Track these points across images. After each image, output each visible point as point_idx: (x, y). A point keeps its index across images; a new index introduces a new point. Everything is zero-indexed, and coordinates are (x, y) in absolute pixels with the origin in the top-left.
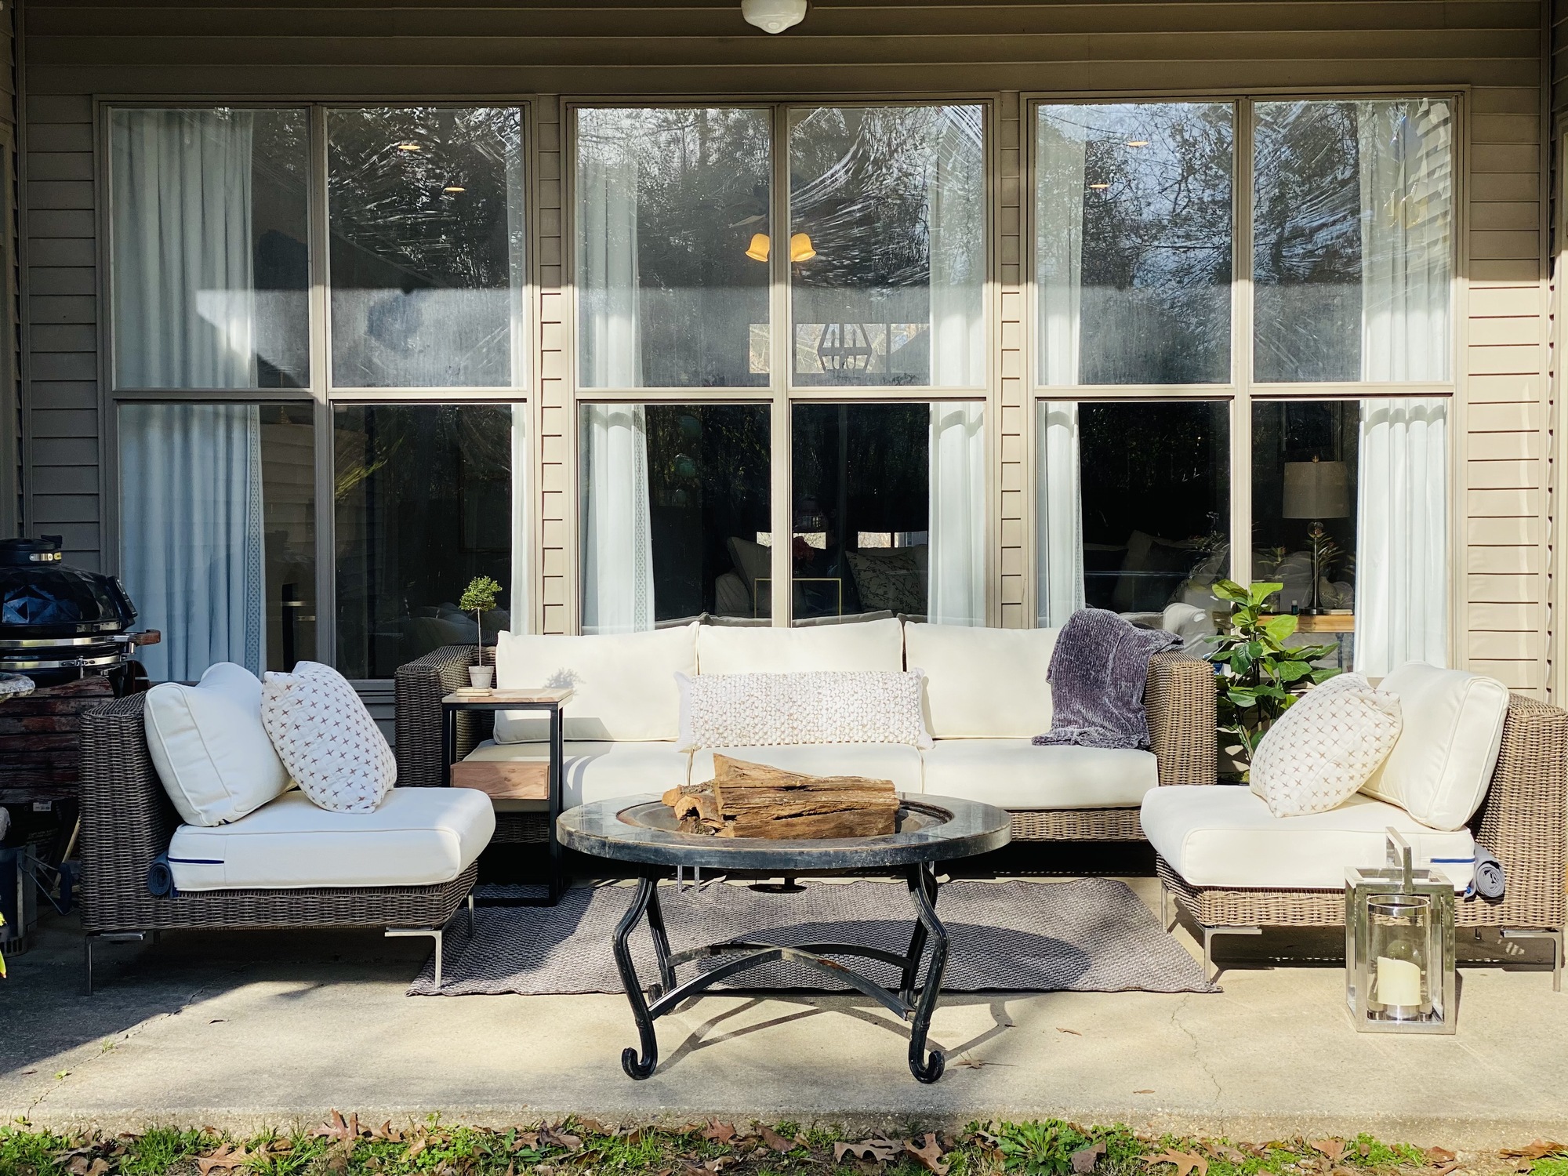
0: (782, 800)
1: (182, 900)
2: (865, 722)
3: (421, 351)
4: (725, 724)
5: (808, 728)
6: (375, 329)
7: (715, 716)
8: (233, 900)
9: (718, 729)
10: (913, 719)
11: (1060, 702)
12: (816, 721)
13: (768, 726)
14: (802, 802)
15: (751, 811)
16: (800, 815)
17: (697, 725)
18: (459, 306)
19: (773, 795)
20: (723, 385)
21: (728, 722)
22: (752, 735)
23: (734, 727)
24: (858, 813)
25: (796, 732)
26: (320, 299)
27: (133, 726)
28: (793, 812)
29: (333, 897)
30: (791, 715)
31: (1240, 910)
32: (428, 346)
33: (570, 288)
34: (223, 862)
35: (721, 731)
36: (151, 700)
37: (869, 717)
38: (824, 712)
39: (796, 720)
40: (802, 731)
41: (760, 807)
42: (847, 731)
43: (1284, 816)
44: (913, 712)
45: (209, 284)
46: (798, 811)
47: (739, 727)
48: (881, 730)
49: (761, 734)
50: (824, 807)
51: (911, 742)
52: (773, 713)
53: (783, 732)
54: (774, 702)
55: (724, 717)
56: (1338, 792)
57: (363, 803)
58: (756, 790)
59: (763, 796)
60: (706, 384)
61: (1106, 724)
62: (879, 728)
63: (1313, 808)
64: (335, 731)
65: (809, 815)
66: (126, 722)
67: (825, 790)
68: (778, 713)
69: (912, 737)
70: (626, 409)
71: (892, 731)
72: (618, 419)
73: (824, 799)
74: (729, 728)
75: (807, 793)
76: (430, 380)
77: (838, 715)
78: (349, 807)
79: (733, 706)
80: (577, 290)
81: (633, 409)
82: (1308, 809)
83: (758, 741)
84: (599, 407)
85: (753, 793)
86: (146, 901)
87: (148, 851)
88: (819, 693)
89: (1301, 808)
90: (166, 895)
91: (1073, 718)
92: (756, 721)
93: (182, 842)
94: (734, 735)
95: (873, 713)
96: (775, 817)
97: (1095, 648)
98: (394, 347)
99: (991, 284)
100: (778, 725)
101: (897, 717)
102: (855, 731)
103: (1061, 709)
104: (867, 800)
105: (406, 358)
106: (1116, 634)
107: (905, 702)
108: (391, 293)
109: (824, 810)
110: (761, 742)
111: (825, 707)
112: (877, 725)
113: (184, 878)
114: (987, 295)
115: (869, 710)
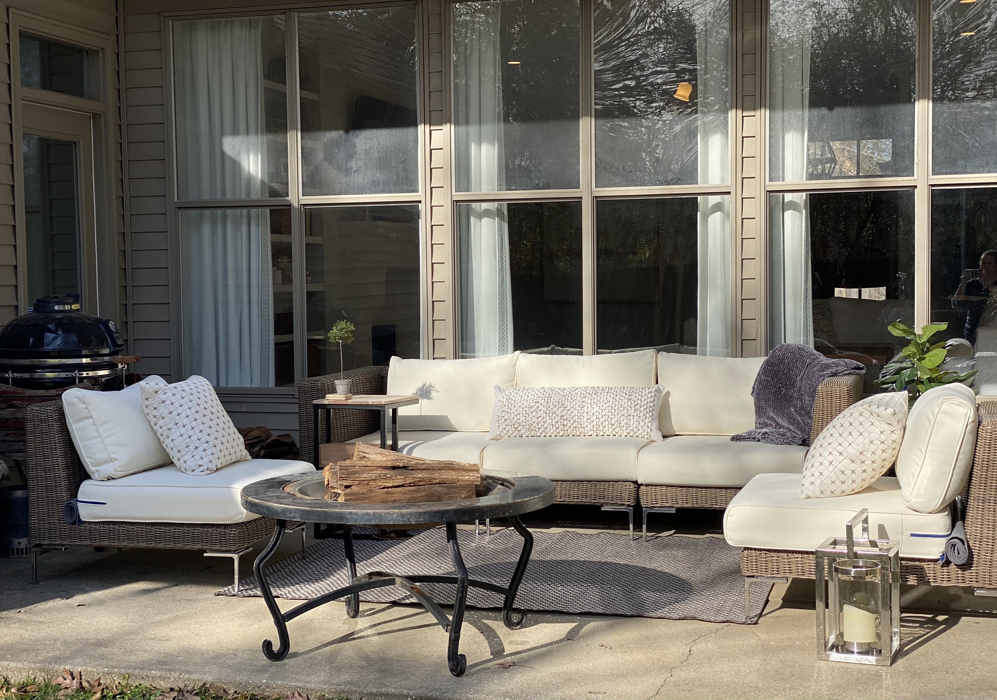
0: (386, 476)
1: (85, 527)
2: (613, 422)
3: (355, 171)
4: (519, 421)
5: (574, 425)
6: (328, 158)
7: (512, 415)
8: (113, 528)
9: (514, 425)
10: (647, 421)
11: (760, 411)
12: (579, 421)
13: (547, 423)
14: (402, 477)
15: (363, 482)
16: (403, 486)
17: (500, 422)
18: (379, 140)
19: (380, 472)
20: (548, 188)
21: (521, 420)
22: (537, 430)
23: (524, 424)
24: (445, 487)
25: (566, 428)
26: (295, 140)
27: (55, 416)
28: (396, 484)
29: (172, 529)
30: (563, 416)
31: (770, 566)
32: (360, 167)
33: (448, 125)
34: (105, 504)
35: (516, 426)
36: (65, 399)
37: (616, 419)
38: (585, 414)
39: (566, 419)
40: (570, 427)
41: (368, 480)
42: (601, 428)
43: (809, 498)
44: (648, 415)
45: (235, 132)
46: (401, 484)
47: (528, 424)
48: (624, 428)
49: (542, 429)
50: (422, 481)
51: (646, 437)
52: (551, 415)
53: (558, 428)
54: (552, 407)
55: (518, 417)
56: (853, 482)
57: (201, 469)
58: (367, 468)
59: (372, 472)
60: (537, 187)
61: (791, 427)
62: (623, 426)
63: (832, 492)
64: (186, 421)
65: (410, 486)
66: (51, 413)
67: (422, 469)
68: (554, 415)
69: (645, 433)
70: (493, 206)
71: (631, 428)
72: (487, 213)
73: (420, 476)
74: (521, 424)
75: (407, 471)
76: (361, 190)
77: (595, 417)
78: (193, 471)
79: (525, 409)
80: (453, 127)
81: (496, 206)
82: (828, 493)
83: (542, 433)
84: (474, 205)
85: (364, 470)
86: (64, 526)
87: (65, 495)
88: (583, 402)
89: (822, 492)
90: (74, 523)
91: (769, 422)
92: (539, 420)
93: (86, 490)
94: (525, 429)
95: (619, 416)
96: (381, 487)
97: (787, 372)
98: (339, 169)
99: (734, 111)
100: (554, 423)
101: (635, 419)
102: (607, 428)
103: (760, 416)
104: (454, 477)
105: (346, 176)
106: (804, 362)
107: (642, 409)
108: (337, 133)
109: (421, 483)
110: (544, 434)
111: (586, 411)
112: (622, 425)
113: (86, 513)
114: (731, 118)
115: (616, 414)
